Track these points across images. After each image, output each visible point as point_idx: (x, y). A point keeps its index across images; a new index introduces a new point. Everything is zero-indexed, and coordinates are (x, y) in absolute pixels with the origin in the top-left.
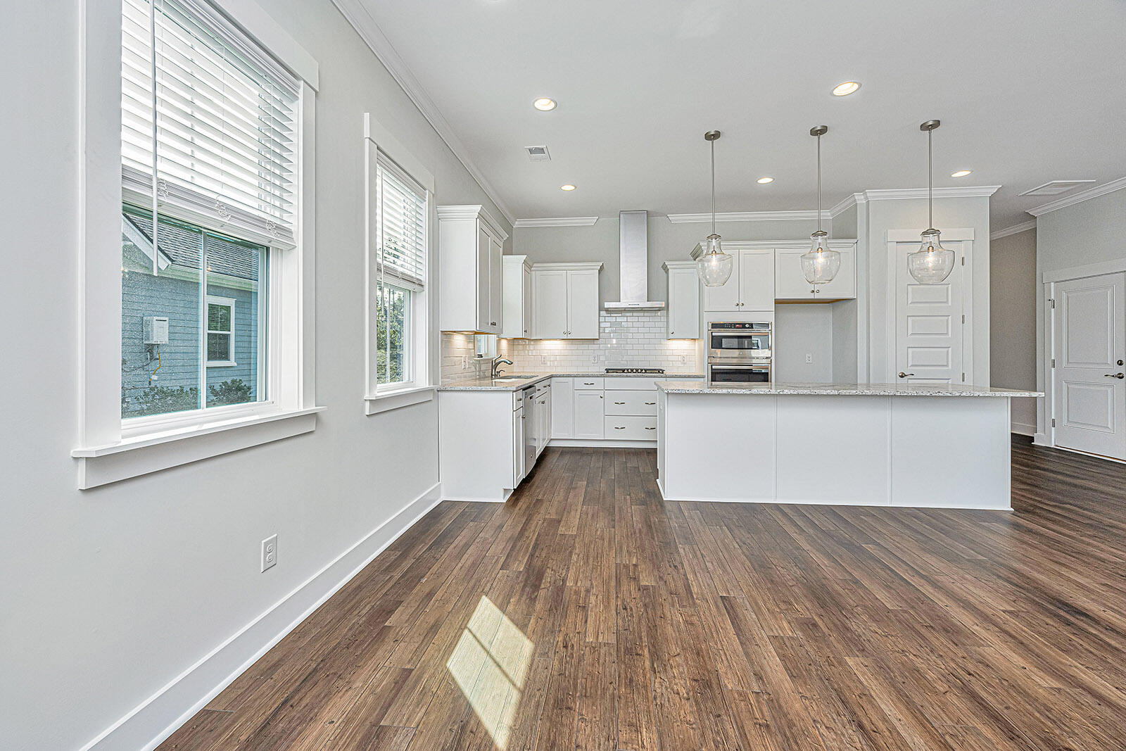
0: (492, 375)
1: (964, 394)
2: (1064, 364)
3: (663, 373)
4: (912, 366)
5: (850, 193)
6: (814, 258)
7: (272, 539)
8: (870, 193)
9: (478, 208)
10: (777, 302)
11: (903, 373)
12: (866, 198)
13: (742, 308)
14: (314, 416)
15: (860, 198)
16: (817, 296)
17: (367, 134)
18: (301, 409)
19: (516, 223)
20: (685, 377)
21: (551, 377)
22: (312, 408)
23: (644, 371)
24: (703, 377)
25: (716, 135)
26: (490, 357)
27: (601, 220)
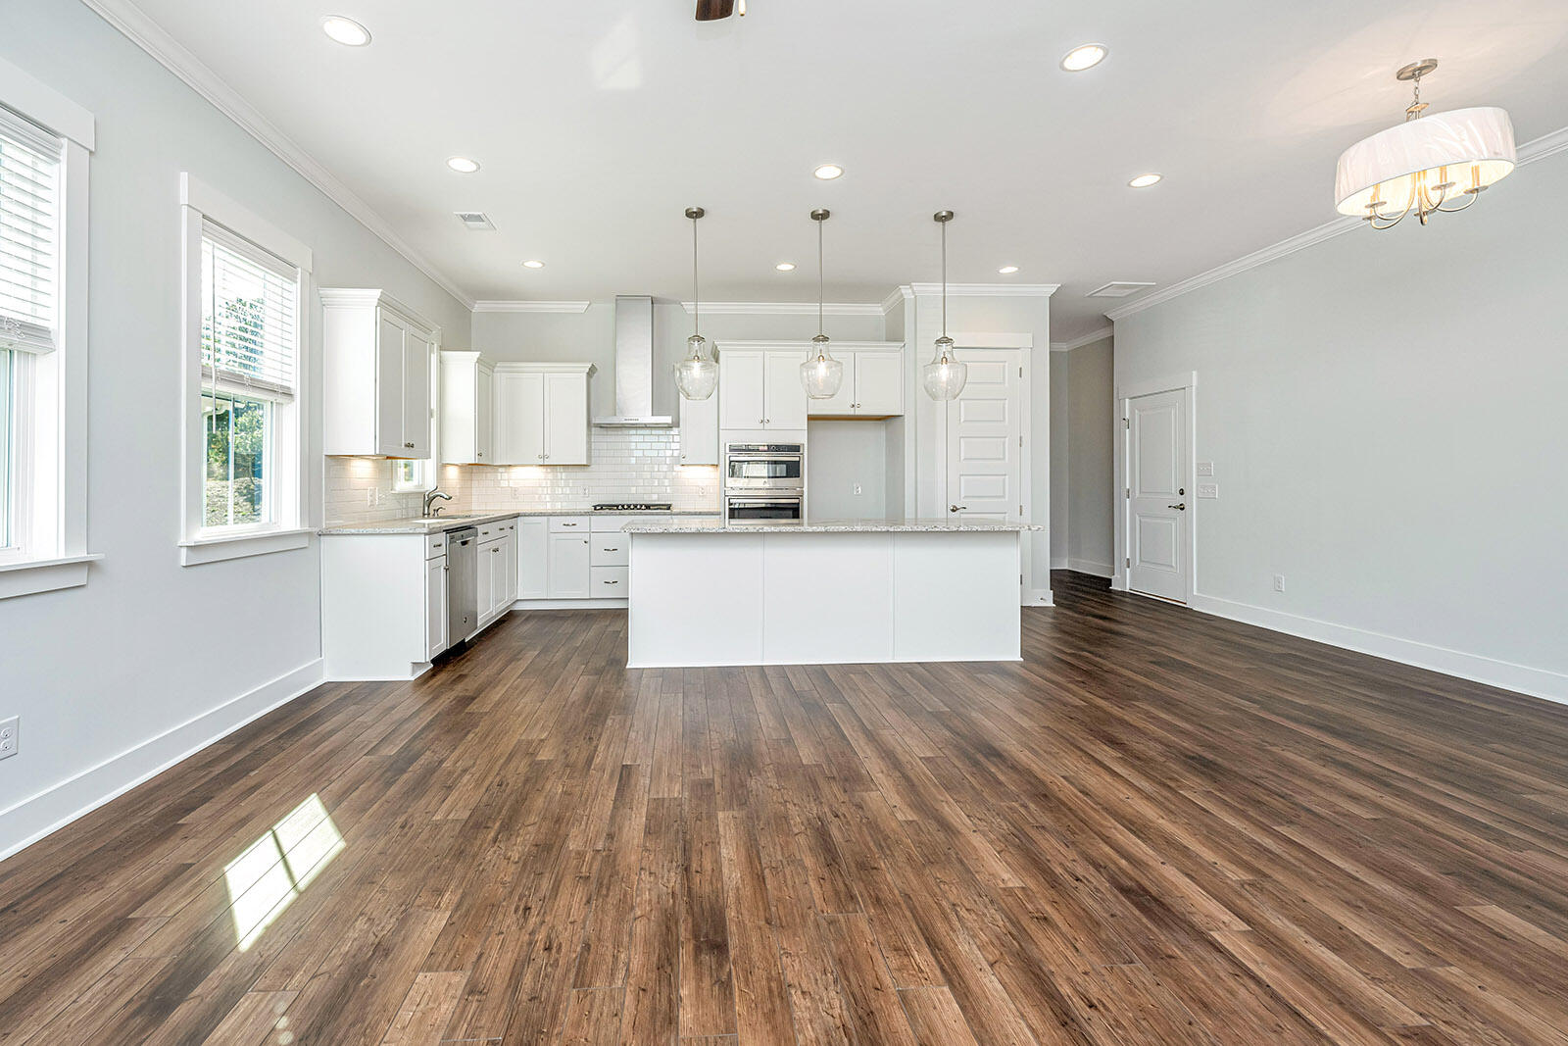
0: (424, 514)
1: (962, 529)
2: (1137, 495)
3: (669, 509)
4: (965, 497)
5: (895, 287)
6: (814, 368)
7: (11, 721)
8: (917, 287)
9: (377, 293)
10: (811, 418)
11: (954, 507)
12: (914, 293)
13: (767, 426)
14: (89, 565)
15: (905, 291)
16: (859, 412)
17: (184, 199)
18: (64, 557)
19: (476, 306)
20: (695, 514)
21: (517, 516)
22: (81, 555)
23: (643, 507)
24: (719, 514)
25: (700, 213)
26: (422, 490)
27: (594, 305)
